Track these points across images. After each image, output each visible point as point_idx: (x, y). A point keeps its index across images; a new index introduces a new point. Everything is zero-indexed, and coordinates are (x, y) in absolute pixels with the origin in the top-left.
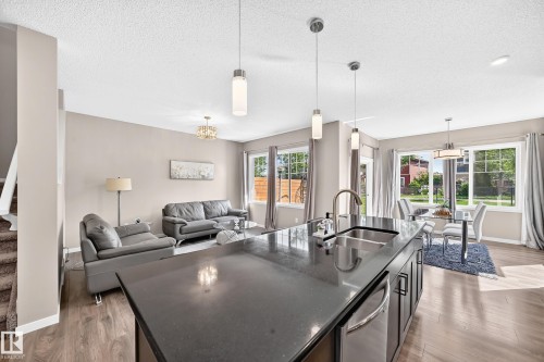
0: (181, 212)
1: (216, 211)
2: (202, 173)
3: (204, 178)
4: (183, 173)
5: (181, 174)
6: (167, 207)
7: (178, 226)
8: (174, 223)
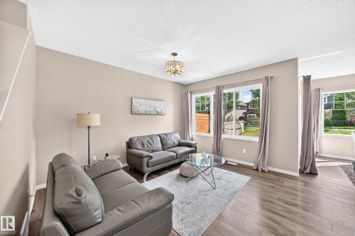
0: (143, 145)
1: (170, 143)
2: (157, 110)
3: (158, 114)
4: (142, 109)
5: (140, 109)
6: (130, 139)
7: (146, 159)
8: (141, 157)
